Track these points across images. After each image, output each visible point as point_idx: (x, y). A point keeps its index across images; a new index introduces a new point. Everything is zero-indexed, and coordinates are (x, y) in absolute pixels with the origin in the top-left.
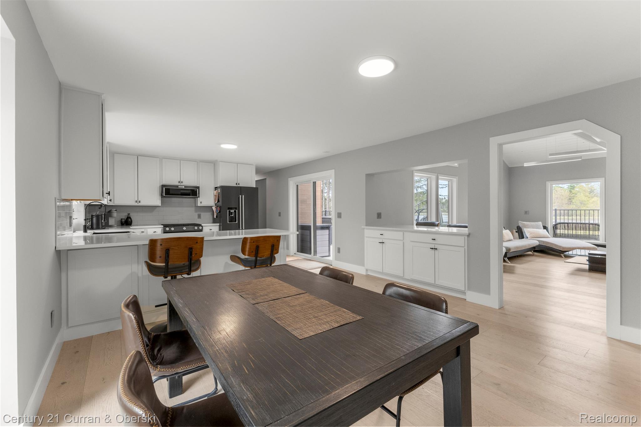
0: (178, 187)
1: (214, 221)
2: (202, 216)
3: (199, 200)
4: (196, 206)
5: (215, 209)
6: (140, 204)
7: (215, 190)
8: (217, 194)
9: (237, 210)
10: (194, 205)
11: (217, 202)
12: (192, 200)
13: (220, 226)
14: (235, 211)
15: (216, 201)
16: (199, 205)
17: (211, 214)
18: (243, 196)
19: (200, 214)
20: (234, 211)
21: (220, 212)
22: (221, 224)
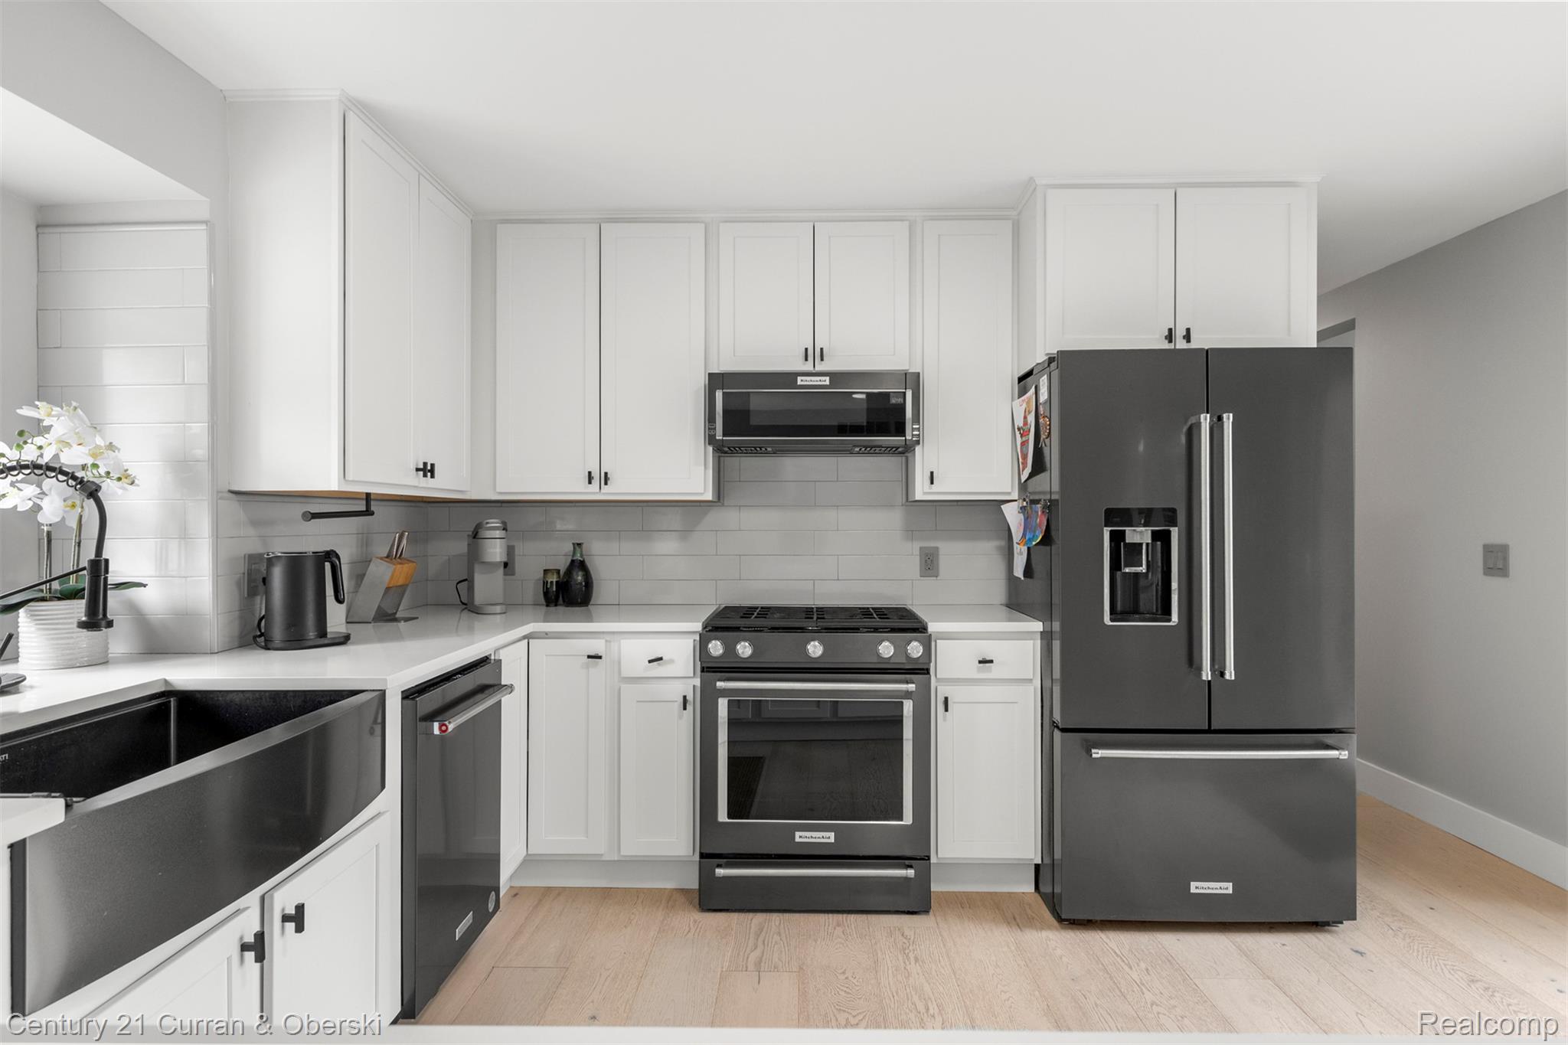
0: (794, 385)
1: (1017, 603)
2: (944, 562)
3: (923, 460)
4: (910, 499)
5: (1022, 516)
6: (609, 493)
7: (1022, 392)
8: (1031, 419)
9: (1175, 532)
10: (900, 498)
11: (1028, 470)
12: (889, 464)
13: (1047, 636)
14: (1162, 538)
15: (1025, 464)
16: (921, 490)
17: (999, 548)
18: (1228, 419)
19: (937, 549)
20: (1155, 535)
21: (1047, 540)
22: (1056, 626)
